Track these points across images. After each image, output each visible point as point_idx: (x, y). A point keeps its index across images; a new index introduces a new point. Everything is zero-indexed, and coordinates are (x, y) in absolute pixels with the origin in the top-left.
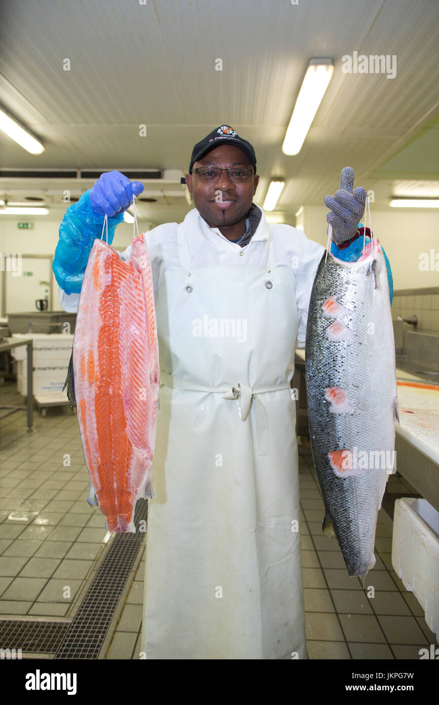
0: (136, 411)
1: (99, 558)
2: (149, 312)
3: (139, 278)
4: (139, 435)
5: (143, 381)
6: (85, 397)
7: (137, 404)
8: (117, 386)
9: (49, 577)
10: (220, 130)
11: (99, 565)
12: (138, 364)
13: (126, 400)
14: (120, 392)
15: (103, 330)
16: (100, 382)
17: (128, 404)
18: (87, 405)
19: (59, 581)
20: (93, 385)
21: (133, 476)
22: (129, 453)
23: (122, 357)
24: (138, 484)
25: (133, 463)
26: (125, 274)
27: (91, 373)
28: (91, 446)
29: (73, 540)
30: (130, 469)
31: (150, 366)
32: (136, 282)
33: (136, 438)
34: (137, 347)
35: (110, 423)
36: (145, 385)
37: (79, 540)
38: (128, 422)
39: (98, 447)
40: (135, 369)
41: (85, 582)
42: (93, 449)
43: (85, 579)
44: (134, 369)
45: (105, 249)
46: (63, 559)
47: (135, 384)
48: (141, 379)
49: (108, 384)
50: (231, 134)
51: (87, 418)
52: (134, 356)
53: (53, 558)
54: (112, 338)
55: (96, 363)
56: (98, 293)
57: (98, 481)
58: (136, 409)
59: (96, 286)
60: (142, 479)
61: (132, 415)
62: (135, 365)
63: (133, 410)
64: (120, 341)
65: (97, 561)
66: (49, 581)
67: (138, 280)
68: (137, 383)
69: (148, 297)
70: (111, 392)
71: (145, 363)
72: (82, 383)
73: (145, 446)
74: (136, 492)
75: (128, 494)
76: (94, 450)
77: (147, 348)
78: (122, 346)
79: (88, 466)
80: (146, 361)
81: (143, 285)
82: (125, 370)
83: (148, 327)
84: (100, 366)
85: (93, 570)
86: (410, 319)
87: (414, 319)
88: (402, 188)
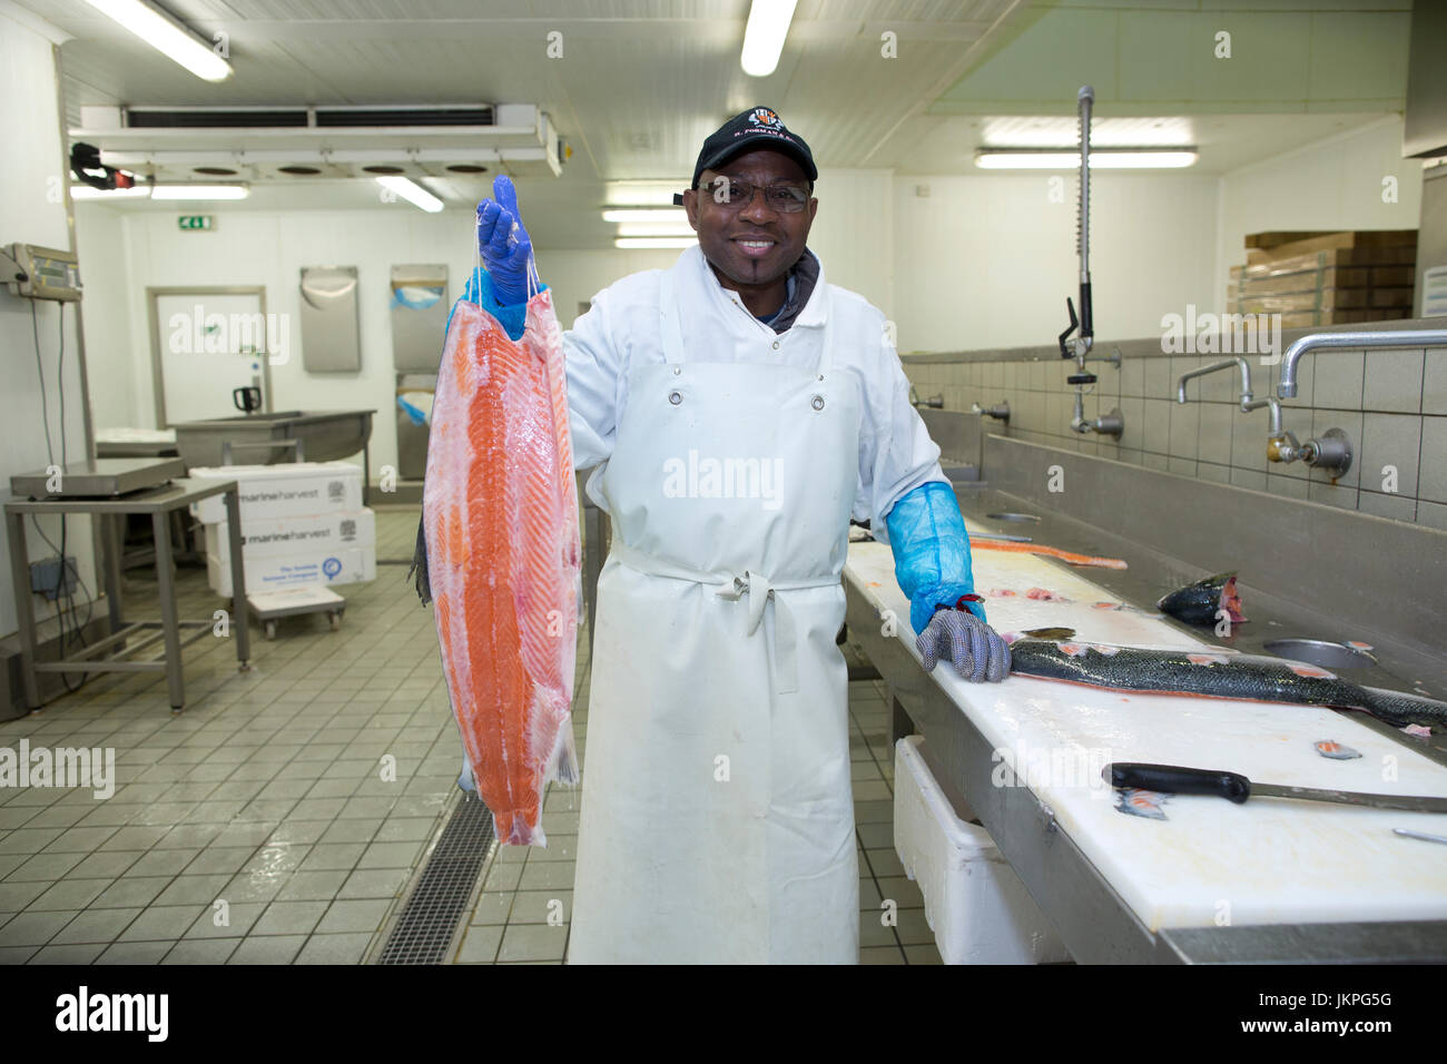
0: (537, 617)
1: (401, 894)
2: (559, 434)
3: (540, 372)
4: (544, 663)
5: (549, 562)
6: (448, 592)
7: (540, 605)
8: (502, 570)
9: (309, 931)
10: (753, 115)
11: (402, 904)
12: (540, 530)
13: (520, 598)
14: (508, 581)
15: (475, 468)
16: (473, 563)
17: (523, 605)
18: (450, 604)
19: (328, 937)
20: (461, 568)
21: (535, 738)
22: (528, 695)
23: (510, 517)
24: (545, 754)
25: (536, 714)
26: (516, 365)
27: (456, 546)
28: (461, 681)
29: (351, 867)
30: (529, 725)
31: (561, 533)
32: (534, 378)
33: (540, 668)
34: (538, 499)
35: (492, 639)
36: (554, 568)
37: (362, 865)
38: (523, 638)
39: (472, 683)
40: (534, 539)
41: (378, 935)
42: (464, 688)
43: (377, 930)
44: (533, 541)
45: (476, 319)
46: (333, 901)
47: (537, 570)
48: (545, 558)
49: (486, 568)
50: (774, 125)
51: (452, 629)
52: (533, 515)
53: (314, 901)
54: (493, 483)
55: (465, 528)
56: (466, 401)
57: (474, 746)
58: (538, 613)
59: (463, 387)
60: (552, 746)
61: (531, 624)
62: (534, 533)
63: (533, 617)
64: (506, 489)
65: (399, 898)
66: (309, 938)
67: (539, 376)
68: (538, 566)
69: (557, 406)
70: (492, 582)
71: (552, 529)
72: (439, 566)
73: (556, 683)
74: (542, 770)
75: (528, 773)
76: (466, 688)
77: (557, 503)
78: (509, 497)
79: (457, 718)
80: (554, 525)
81: (548, 385)
82: (517, 541)
83: (558, 463)
84: (473, 533)
85: (392, 914)
86: (995, 410)
87: (1003, 410)
88: (999, 131)
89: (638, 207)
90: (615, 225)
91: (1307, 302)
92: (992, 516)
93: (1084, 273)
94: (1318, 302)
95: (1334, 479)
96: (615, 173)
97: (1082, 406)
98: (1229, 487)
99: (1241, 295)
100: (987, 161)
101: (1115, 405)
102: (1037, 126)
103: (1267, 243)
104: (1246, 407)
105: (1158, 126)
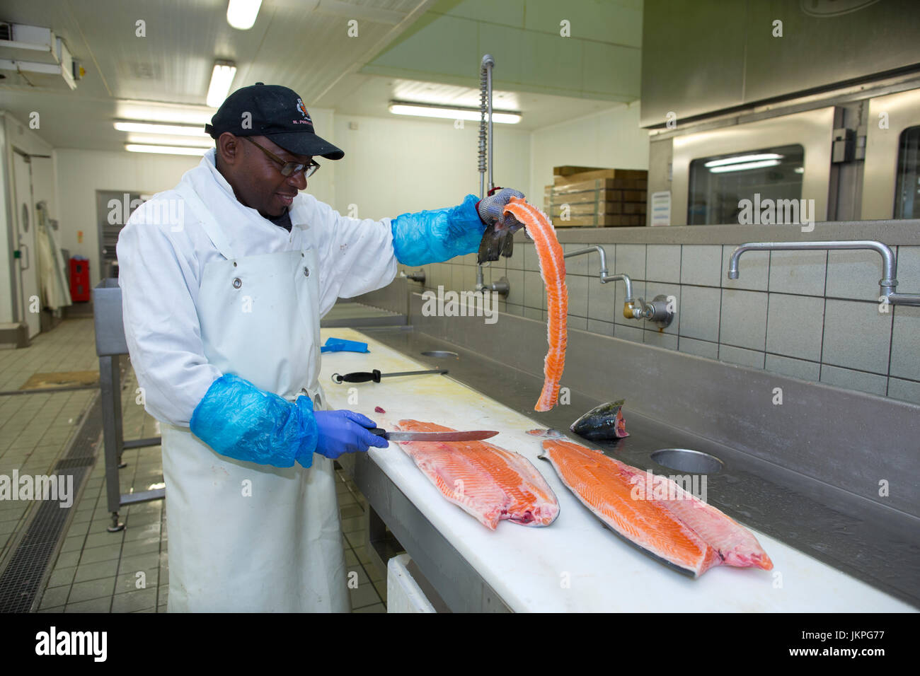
86: (415, 275)
87: (421, 275)
88: (405, 90)
89: (143, 122)
90: (125, 134)
91: (590, 209)
92: (424, 354)
93: (490, 184)
94: (596, 210)
95: (661, 329)
96: (123, 94)
97: (482, 275)
98: (587, 333)
99: (552, 203)
100: (397, 110)
101: (504, 275)
102: (430, 89)
103: (566, 173)
104: (604, 280)
105: (501, 97)
